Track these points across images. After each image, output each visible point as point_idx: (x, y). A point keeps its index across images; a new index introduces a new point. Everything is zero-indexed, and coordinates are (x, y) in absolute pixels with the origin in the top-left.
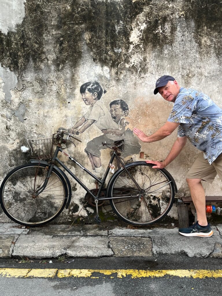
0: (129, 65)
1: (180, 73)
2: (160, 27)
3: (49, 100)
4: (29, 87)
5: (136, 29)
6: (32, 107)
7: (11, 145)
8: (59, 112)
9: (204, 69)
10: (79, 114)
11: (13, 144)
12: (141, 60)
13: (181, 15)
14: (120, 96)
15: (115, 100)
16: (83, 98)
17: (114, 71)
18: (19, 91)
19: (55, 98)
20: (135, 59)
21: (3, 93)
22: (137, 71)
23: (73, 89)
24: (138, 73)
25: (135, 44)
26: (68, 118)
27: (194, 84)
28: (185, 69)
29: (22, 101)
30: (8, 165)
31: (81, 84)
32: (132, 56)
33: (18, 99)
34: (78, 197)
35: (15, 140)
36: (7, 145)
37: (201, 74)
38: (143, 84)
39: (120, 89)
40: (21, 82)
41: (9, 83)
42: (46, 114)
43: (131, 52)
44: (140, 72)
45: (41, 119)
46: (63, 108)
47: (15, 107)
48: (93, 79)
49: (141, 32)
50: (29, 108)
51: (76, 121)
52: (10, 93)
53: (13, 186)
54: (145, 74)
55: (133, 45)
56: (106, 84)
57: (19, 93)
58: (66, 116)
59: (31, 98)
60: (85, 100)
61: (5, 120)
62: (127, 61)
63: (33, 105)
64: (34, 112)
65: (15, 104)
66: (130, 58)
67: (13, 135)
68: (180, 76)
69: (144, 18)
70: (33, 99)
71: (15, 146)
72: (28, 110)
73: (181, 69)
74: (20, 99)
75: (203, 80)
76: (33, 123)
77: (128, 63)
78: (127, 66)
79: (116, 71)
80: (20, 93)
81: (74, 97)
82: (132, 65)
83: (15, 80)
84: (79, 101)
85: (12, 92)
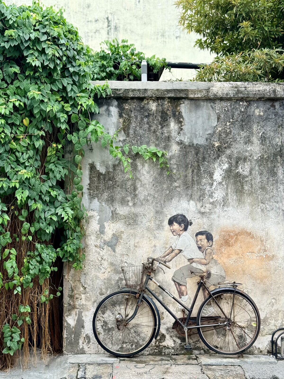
0: (213, 200)
1: (259, 207)
2: (240, 166)
3: (140, 232)
4: (122, 219)
5: (218, 168)
6: (124, 238)
7: (103, 274)
8: (148, 243)
9: (281, 204)
10: (167, 244)
11: (105, 273)
12: (224, 195)
13: (259, 156)
14: (205, 228)
15: (200, 231)
16: (171, 229)
17: (199, 205)
18: (113, 223)
19: (145, 230)
20: (219, 195)
21: (98, 225)
22: (220, 205)
23: (162, 221)
24: (222, 207)
25: (218, 182)
26: (156, 248)
27: (273, 217)
28: (264, 204)
29: (114, 232)
30: (98, 294)
31: (169, 217)
32: (216, 192)
33: (111, 230)
34: (165, 326)
35: (106, 269)
36: (99, 274)
37: (279, 208)
38: (226, 217)
39: (205, 221)
40: (115, 215)
41: (104, 216)
42: (136, 244)
43: (214, 189)
44: (223, 205)
45: (132, 249)
46: (152, 238)
47: (108, 238)
48: (180, 212)
49: (223, 171)
50: (121, 239)
51: (164, 250)
52: (104, 225)
53: (102, 315)
54: (228, 207)
55: (217, 182)
56: (192, 216)
57: (112, 225)
58: (155, 246)
59: (123, 230)
60: (172, 231)
61: (98, 250)
62: (211, 196)
63: (124, 236)
64: (125, 242)
65: (108, 235)
66: (213, 193)
67: (105, 264)
68: (260, 210)
69: (226, 160)
70: (125, 230)
71: (106, 275)
72: (120, 241)
73: (260, 203)
74: (113, 231)
75: (281, 213)
76: (124, 253)
77: (212, 198)
78: (211, 200)
79: (202, 204)
80: (114, 224)
81: (163, 229)
82: (215, 200)
83: (109, 213)
84: (167, 232)
85: (106, 224)
